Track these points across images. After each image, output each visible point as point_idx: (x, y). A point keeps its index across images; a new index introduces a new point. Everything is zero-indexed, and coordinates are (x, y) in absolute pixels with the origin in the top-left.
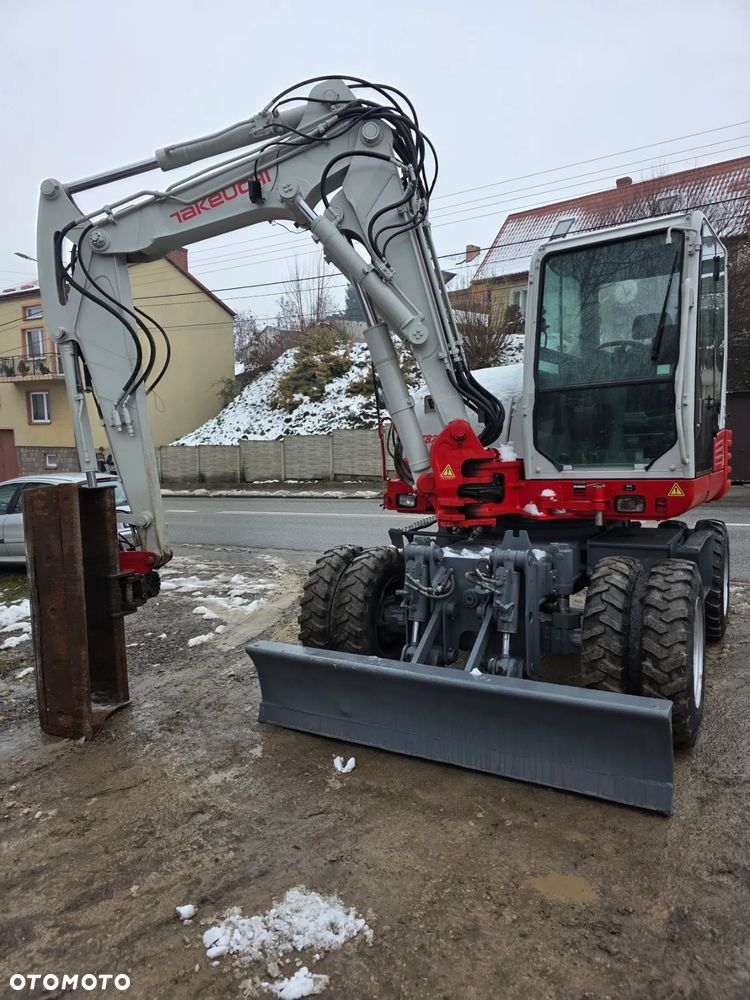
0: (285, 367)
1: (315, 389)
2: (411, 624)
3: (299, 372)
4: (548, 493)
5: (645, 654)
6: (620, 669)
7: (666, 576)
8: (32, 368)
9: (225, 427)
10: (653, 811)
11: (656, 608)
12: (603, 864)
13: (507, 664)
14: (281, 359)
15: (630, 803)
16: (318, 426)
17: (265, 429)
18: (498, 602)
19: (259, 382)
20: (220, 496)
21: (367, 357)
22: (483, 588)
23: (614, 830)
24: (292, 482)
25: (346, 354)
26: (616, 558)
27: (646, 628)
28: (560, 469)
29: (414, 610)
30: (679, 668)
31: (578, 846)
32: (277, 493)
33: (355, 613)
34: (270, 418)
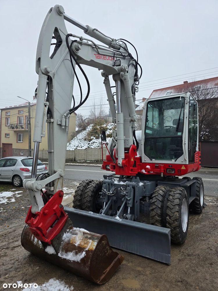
0: (89, 129)
1: (97, 135)
2: (103, 203)
3: (93, 131)
4: (148, 167)
5: (167, 215)
6: (160, 219)
7: (174, 192)
8: (19, 127)
9: (71, 145)
10: (164, 263)
11: (170, 201)
12: (144, 277)
13: (129, 216)
14: (88, 127)
15: (158, 260)
16: (97, 146)
17: (82, 146)
18: (126, 197)
19: (82, 133)
20: (67, 165)
21: (112, 127)
22: (123, 193)
23: (151, 267)
24: (88, 161)
25: (106, 127)
26: (161, 186)
27: (168, 207)
28: (151, 160)
29: (104, 199)
30: (176, 219)
31: (139, 271)
32: (84, 164)
33: (88, 200)
34: (84, 143)
